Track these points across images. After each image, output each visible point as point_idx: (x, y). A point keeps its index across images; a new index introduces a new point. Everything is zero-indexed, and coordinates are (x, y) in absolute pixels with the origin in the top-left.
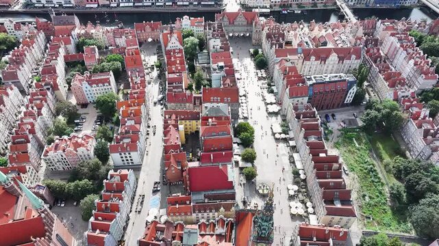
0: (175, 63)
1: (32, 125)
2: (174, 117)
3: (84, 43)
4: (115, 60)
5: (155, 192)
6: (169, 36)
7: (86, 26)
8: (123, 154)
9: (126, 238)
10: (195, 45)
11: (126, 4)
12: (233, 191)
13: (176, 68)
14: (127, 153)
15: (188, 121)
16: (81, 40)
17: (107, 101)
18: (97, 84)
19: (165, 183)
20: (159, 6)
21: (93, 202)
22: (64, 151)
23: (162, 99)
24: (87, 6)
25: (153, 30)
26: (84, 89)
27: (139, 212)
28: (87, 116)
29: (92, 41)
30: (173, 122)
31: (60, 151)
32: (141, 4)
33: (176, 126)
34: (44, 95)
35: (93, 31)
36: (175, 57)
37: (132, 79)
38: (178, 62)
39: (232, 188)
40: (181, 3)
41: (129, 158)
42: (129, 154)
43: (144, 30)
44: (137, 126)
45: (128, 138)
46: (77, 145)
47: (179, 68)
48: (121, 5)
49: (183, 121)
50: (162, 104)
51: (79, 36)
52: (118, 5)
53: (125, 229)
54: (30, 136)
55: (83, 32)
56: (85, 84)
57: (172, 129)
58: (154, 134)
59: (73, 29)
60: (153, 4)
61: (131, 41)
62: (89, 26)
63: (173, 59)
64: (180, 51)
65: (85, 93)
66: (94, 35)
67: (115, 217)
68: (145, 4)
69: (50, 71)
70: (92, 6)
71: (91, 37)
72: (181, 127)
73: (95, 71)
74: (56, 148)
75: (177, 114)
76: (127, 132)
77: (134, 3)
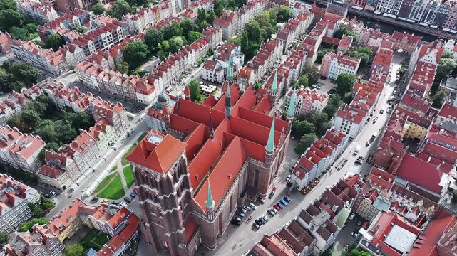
0: (423, 74)
1: (288, 71)
2: (403, 114)
3: (344, 32)
4: (366, 53)
5: (357, 163)
6: (429, 49)
7: (350, 20)
8: (346, 121)
9: (321, 180)
10: (451, 67)
11: (390, 15)
12: (438, 195)
13: (423, 79)
14: (349, 122)
15: (414, 124)
16: (342, 29)
17: (347, 79)
18: (344, 64)
19: (368, 162)
20: (422, 26)
21: (314, 138)
22: (304, 98)
23: (393, 100)
24: (354, 7)
25: (409, 42)
26: (332, 64)
27: (339, 169)
28: (323, 86)
29: (351, 33)
30: (401, 118)
31: (301, 97)
32: (404, 19)
33: (402, 123)
34: (302, 56)
35: (355, 26)
36: (425, 69)
37: (375, 72)
38: (427, 74)
39: (440, 193)
40: (448, 30)
41: (347, 128)
42: (351, 124)
43: (401, 40)
44: (368, 107)
45: (357, 111)
46: (315, 98)
47: (426, 79)
48: (385, 14)
49: (410, 123)
50: (390, 104)
51: (342, 25)
52: (382, 14)
53: (324, 173)
54: (284, 79)
55: (346, 23)
56: (336, 60)
57: (398, 123)
58: (374, 123)
59: (340, 19)
60: (416, 22)
61: (387, 43)
62: (353, 20)
63: (422, 70)
64: (433, 66)
65: (331, 68)
66: (354, 29)
67: (326, 157)
68: (408, 20)
69: (311, 42)
70: (357, 8)
71: (351, 29)
72: (406, 126)
73: (346, 54)
74: (299, 93)
75: (407, 113)
76: (357, 107)
77: (398, 16)
